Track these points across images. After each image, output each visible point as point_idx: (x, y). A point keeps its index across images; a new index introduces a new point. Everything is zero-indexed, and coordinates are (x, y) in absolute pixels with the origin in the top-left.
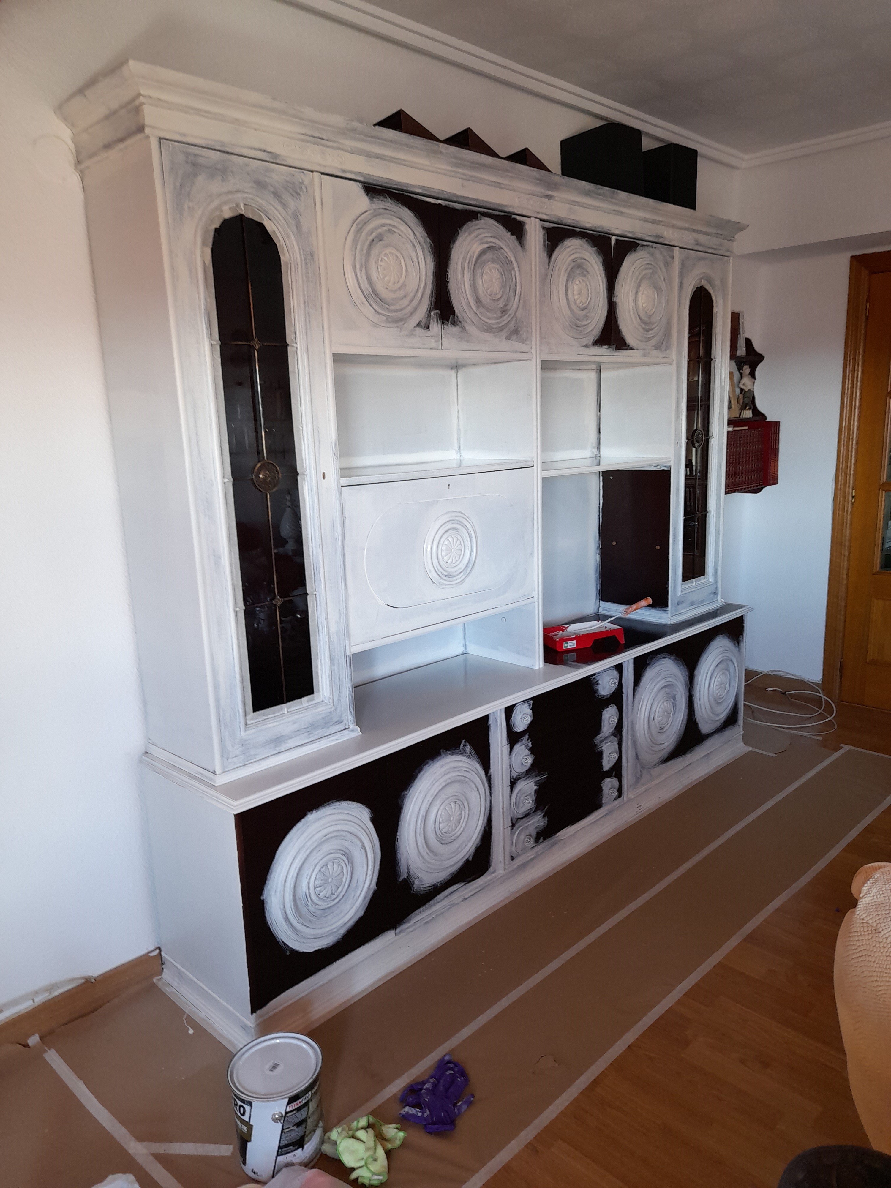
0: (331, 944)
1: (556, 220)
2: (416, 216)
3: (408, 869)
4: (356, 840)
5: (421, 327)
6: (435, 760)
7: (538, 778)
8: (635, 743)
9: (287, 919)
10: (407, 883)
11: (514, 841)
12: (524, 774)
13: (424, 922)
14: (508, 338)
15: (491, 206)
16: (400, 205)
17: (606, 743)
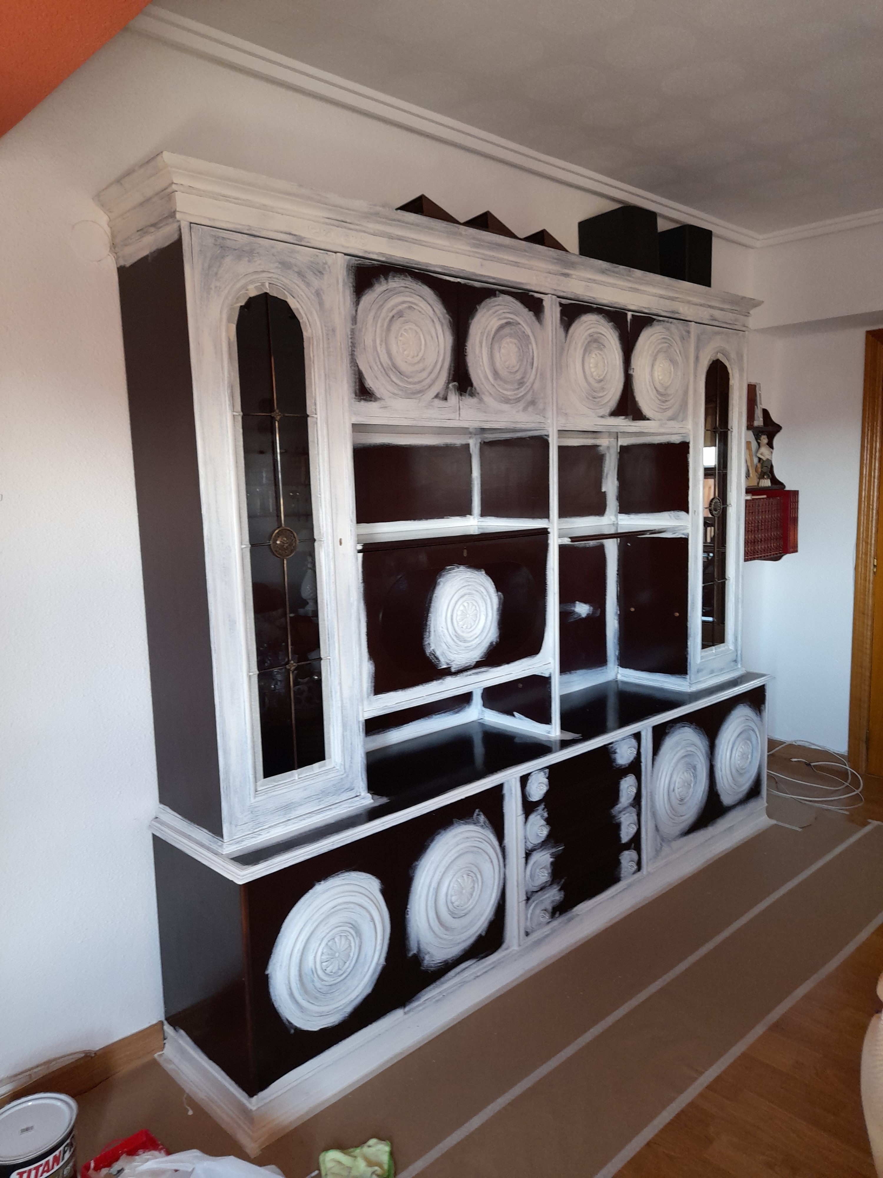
0: (337, 1023)
1: (572, 297)
2: (435, 293)
3: (419, 944)
4: (364, 913)
5: (440, 398)
6: (448, 830)
7: (554, 850)
8: (654, 814)
9: (291, 995)
10: (417, 959)
11: (529, 916)
12: (540, 845)
13: (434, 1000)
14: (525, 409)
15: (510, 284)
16: (420, 283)
17: (624, 814)
